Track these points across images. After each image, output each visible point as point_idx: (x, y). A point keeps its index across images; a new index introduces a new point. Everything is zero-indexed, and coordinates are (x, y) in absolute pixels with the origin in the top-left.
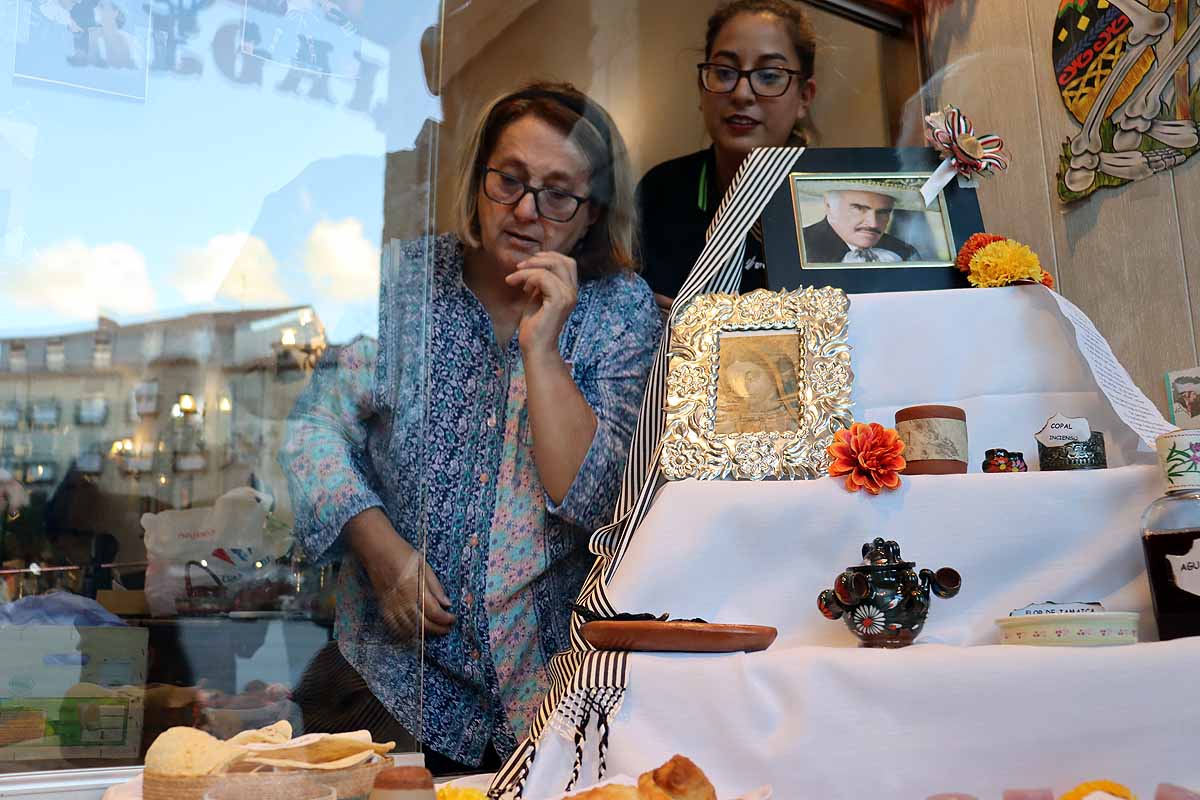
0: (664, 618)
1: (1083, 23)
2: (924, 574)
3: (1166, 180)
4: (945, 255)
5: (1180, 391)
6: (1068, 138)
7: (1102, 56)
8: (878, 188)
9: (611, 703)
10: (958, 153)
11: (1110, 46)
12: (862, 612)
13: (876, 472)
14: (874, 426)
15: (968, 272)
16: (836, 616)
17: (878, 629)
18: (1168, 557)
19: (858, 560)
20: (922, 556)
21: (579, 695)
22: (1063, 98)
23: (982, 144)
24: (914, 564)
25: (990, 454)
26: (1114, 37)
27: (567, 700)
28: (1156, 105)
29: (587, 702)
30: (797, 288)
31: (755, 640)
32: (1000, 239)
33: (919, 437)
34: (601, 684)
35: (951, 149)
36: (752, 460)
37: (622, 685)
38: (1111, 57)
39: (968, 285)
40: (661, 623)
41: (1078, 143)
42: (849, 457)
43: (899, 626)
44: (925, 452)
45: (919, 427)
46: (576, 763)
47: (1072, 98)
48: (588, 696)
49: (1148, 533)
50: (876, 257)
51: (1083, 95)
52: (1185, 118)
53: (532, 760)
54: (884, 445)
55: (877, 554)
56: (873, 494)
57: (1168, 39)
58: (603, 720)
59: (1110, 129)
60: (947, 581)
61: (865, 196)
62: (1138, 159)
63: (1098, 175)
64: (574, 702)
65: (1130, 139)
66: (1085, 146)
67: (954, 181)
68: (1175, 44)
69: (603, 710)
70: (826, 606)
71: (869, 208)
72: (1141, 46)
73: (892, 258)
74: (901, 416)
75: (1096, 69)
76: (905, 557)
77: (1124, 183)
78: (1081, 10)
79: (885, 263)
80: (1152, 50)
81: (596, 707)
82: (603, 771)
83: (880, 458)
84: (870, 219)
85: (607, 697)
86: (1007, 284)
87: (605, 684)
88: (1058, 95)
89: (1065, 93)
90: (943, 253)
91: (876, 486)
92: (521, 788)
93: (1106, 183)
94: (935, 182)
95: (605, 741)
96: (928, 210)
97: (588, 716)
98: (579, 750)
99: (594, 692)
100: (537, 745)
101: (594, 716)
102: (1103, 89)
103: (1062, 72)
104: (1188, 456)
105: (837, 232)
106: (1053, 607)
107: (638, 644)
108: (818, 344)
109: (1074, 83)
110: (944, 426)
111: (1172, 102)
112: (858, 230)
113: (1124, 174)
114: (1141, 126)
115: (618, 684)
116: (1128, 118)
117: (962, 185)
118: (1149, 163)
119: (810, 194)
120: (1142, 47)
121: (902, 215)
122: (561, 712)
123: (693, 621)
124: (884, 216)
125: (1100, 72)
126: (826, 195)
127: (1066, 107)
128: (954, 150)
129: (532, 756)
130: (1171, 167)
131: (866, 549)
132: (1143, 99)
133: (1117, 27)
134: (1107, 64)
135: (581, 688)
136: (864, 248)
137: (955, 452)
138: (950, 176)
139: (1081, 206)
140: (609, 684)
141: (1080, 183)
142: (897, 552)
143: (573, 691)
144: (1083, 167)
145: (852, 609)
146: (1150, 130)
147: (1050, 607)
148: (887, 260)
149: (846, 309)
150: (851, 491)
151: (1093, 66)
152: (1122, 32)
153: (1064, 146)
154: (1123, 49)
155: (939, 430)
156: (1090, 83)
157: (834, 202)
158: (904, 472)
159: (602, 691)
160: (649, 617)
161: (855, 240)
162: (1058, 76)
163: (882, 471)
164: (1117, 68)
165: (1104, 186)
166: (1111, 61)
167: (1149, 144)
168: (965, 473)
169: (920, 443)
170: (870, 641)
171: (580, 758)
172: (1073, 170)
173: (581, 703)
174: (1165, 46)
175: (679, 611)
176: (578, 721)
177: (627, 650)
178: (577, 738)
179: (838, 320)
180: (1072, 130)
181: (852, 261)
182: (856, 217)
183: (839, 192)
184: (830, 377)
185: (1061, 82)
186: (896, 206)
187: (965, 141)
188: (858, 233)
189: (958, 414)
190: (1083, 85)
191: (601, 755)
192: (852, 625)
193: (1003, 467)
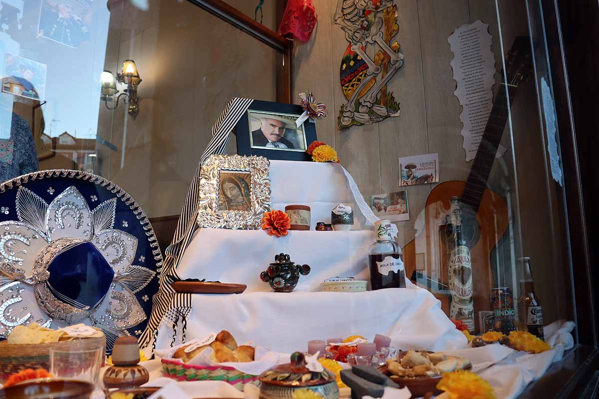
0: (203, 280)
1: (352, 63)
2: (298, 266)
3: (376, 126)
4: (303, 147)
5: (375, 202)
6: (343, 104)
7: (357, 77)
8: (280, 119)
9: (187, 313)
10: (310, 110)
11: (360, 74)
12: (276, 280)
13: (280, 229)
14: (279, 211)
15: (311, 155)
16: (267, 281)
17: (282, 285)
18: (377, 262)
19: (274, 261)
20: (297, 260)
21: (174, 310)
22: (343, 89)
23: (318, 106)
24: (294, 263)
25: (318, 224)
26: (362, 71)
27: (169, 312)
28: (374, 98)
29: (177, 313)
30: (250, 155)
31: (239, 289)
32: (324, 144)
33: (295, 217)
34: (182, 306)
35: (308, 107)
36: (233, 222)
37: (190, 306)
38: (361, 78)
39: (312, 160)
40: (202, 283)
41: (346, 107)
42: (270, 222)
43: (289, 285)
44: (296, 222)
45: (295, 213)
46: (174, 336)
47: (346, 90)
48: (178, 310)
49: (370, 254)
50: (278, 146)
51: (350, 90)
52: (384, 105)
53: (157, 335)
54: (283, 219)
55: (281, 259)
56: (278, 237)
57: (380, 76)
58: (184, 319)
59: (358, 104)
60: (306, 269)
61: (275, 122)
62: (367, 117)
63: (353, 120)
64: (171, 312)
65: (365, 109)
66: (349, 109)
67: (308, 120)
68: (382, 78)
69: (184, 315)
70: (264, 277)
71: (276, 126)
72: (370, 77)
73: (284, 147)
74: (287, 208)
75: (355, 81)
76: (291, 260)
77: (362, 124)
78: (351, 58)
79: (282, 149)
80: (374, 78)
81: (181, 314)
82: (184, 338)
83: (282, 224)
84: (277, 131)
85: (185, 310)
86: (326, 162)
87: (184, 305)
88: (341, 88)
89: (343, 88)
90: (302, 147)
91: (280, 234)
92: (155, 346)
93: (355, 123)
94: (301, 119)
95: (185, 327)
96: (298, 129)
97: (178, 318)
98: (175, 330)
99: (180, 308)
100: (158, 329)
101: (180, 317)
102: (357, 89)
103: (343, 80)
104: (385, 229)
105: (264, 134)
106: (338, 279)
107: (195, 290)
108: (258, 178)
109: (347, 85)
110: (303, 213)
111: (380, 98)
112: (272, 134)
113: (362, 121)
114: (368, 104)
115: (189, 306)
116: (365, 101)
117: (310, 121)
118: (370, 119)
119: (255, 118)
120: (372, 76)
121: (288, 130)
122: (167, 316)
123: (216, 282)
124: (282, 130)
125: (356, 82)
126: (261, 119)
127: (344, 94)
128: (309, 109)
129: (157, 333)
130: (378, 122)
131: (277, 257)
132: (370, 95)
133: (364, 67)
134: (359, 80)
135: (174, 307)
136: (274, 142)
137: (307, 223)
138: (306, 118)
139: (346, 131)
140: (186, 306)
141: (346, 122)
142: (289, 258)
143: (171, 308)
144: (348, 116)
145: (273, 279)
146: (372, 107)
147: (337, 279)
148: (282, 147)
149: (269, 165)
150: (271, 235)
151: (354, 80)
152: (365, 70)
153: (342, 107)
154: (365, 76)
155: (302, 214)
156: (353, 86)
157: (264, 122)
158: (290, 229)
159: (183, 308)
160: (197, 280)
161: (271, 138)
162: (341, 80)
163: (282, 229)
164: (363, 82)
165: (355, 125)
166: (361, 79)
167: (371, 112)
168: (309, 230)
169: (294, 219)
170: (278, 290)
171: (176, 333)
172: (344, 117)
173: (175, 313)
174: (379, 78)
175: (209, 278)
176: (174, 320)
177: (191, 293)
178: (174, 326)
179: (266, 170)
180: (345, 102)
181: (269, 147)
182: (271, 129)
183: (266, 119)
184: (262, 191)
185: (343, 84)
186: (286, 127)
187: (313, 105)
188: (272, 136)
189: (308, 209)
190: (350, 86)
191: (184, 332)
192: (272, 285)
193: (323, 229)
